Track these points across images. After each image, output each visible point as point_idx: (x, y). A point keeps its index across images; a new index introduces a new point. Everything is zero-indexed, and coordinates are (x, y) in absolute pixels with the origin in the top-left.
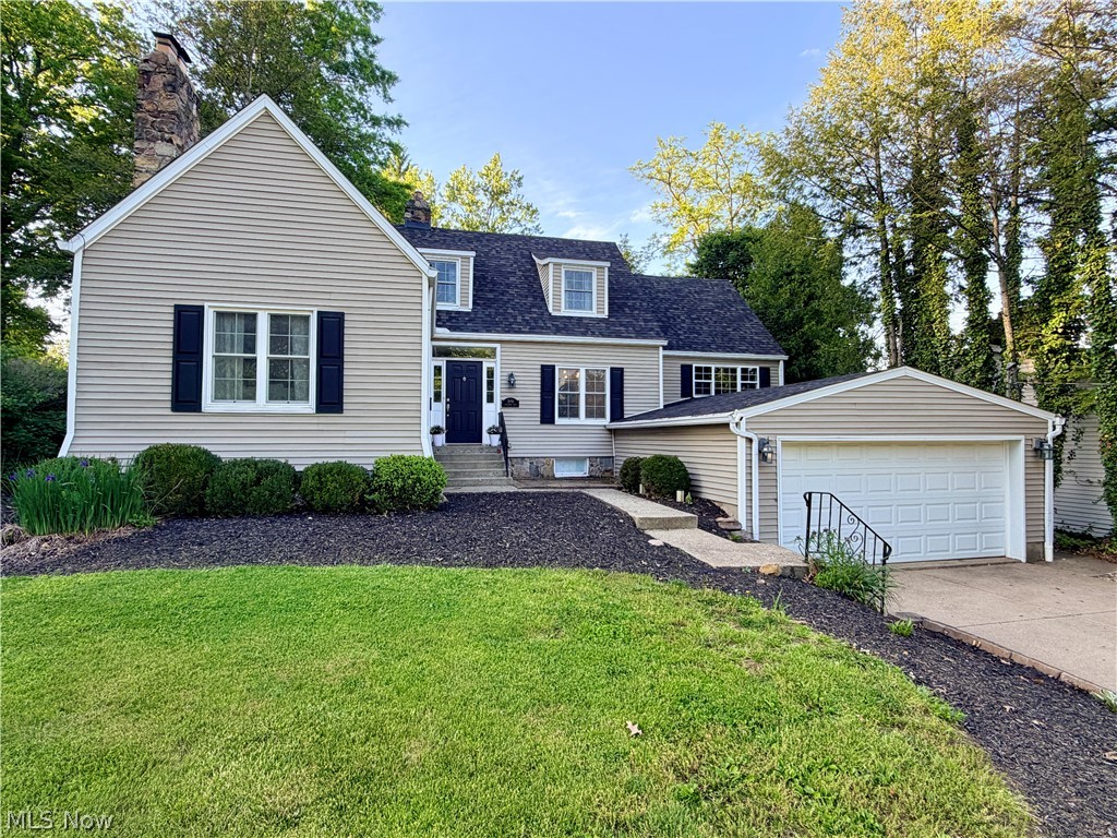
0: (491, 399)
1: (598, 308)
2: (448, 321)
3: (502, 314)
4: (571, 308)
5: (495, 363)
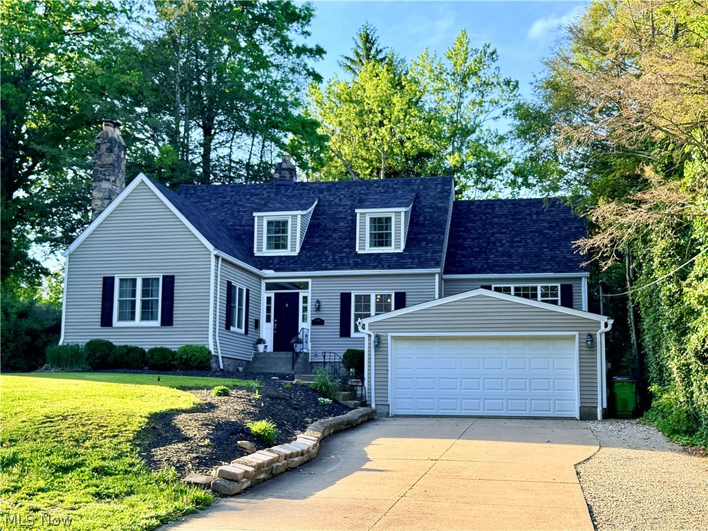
0: (304, 320)
1: (397, 244)
3: (319, 256)
4: (375, 246)
5: (308, 293)
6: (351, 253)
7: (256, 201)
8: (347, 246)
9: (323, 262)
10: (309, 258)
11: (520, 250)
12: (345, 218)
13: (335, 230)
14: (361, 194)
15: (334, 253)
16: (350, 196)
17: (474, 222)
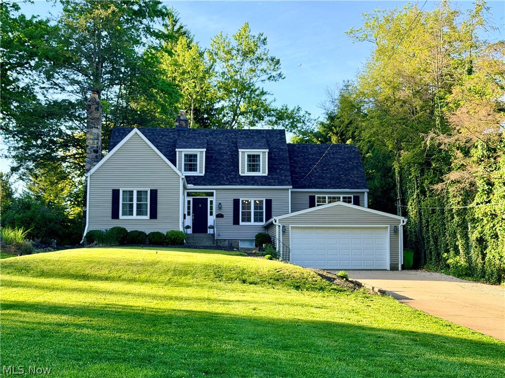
0: (211, 214)
1: (263, 171)
2: (193, 180)
3: (217, 176)
4: (250, 171)
5: (214, 199)
6: (236, 175)
7: (167, 139)
8: (233, 171)
9: (221, 180)
10: (212, 177)
11: (328, 175)
12: (227, 153)
13: (223, 161)
14: (232, 138)
15: (226, 175)
16: (226, 139)
17: (297, 157)
